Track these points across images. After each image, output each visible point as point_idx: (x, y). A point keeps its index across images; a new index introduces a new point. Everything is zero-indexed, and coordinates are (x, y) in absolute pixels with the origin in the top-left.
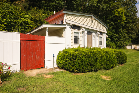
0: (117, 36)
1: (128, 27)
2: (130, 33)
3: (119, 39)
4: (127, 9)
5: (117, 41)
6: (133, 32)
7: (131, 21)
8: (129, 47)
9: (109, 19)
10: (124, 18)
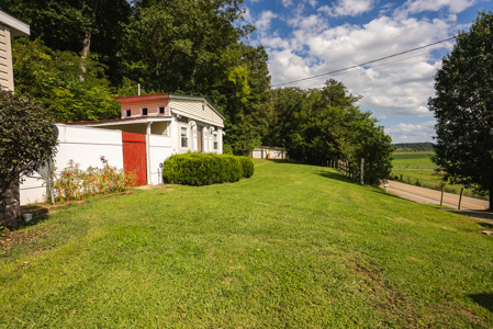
0: (235, 127)
1: (255, 110)
2: (258, 123)
3: (238, 135)
4: (252, 68)
5: (235, 139)
6: (264, 120)
7: (258, 97)
8: (256, 154)
9: (216, 88)
10: (247, 89)
